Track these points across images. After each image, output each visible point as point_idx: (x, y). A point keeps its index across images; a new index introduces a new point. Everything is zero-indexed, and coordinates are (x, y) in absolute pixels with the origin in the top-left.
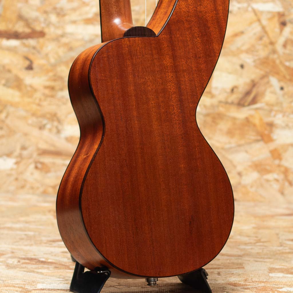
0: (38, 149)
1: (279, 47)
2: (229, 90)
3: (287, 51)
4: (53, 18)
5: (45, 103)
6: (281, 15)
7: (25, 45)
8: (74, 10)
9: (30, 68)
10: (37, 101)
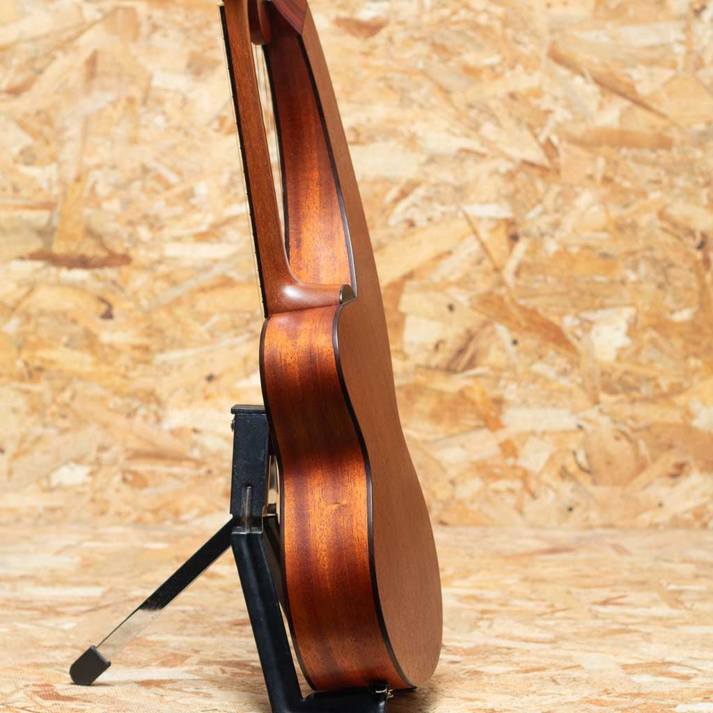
0: (127, 450)
1: (508, 276)
2: (431, 347)
3: (521, 282)
4: (144, 233)
5: (133, 374)
6: (510, 223)
7: (97, 277)
8: (177, 218)
9: (108, 315)
10: (122, 370)
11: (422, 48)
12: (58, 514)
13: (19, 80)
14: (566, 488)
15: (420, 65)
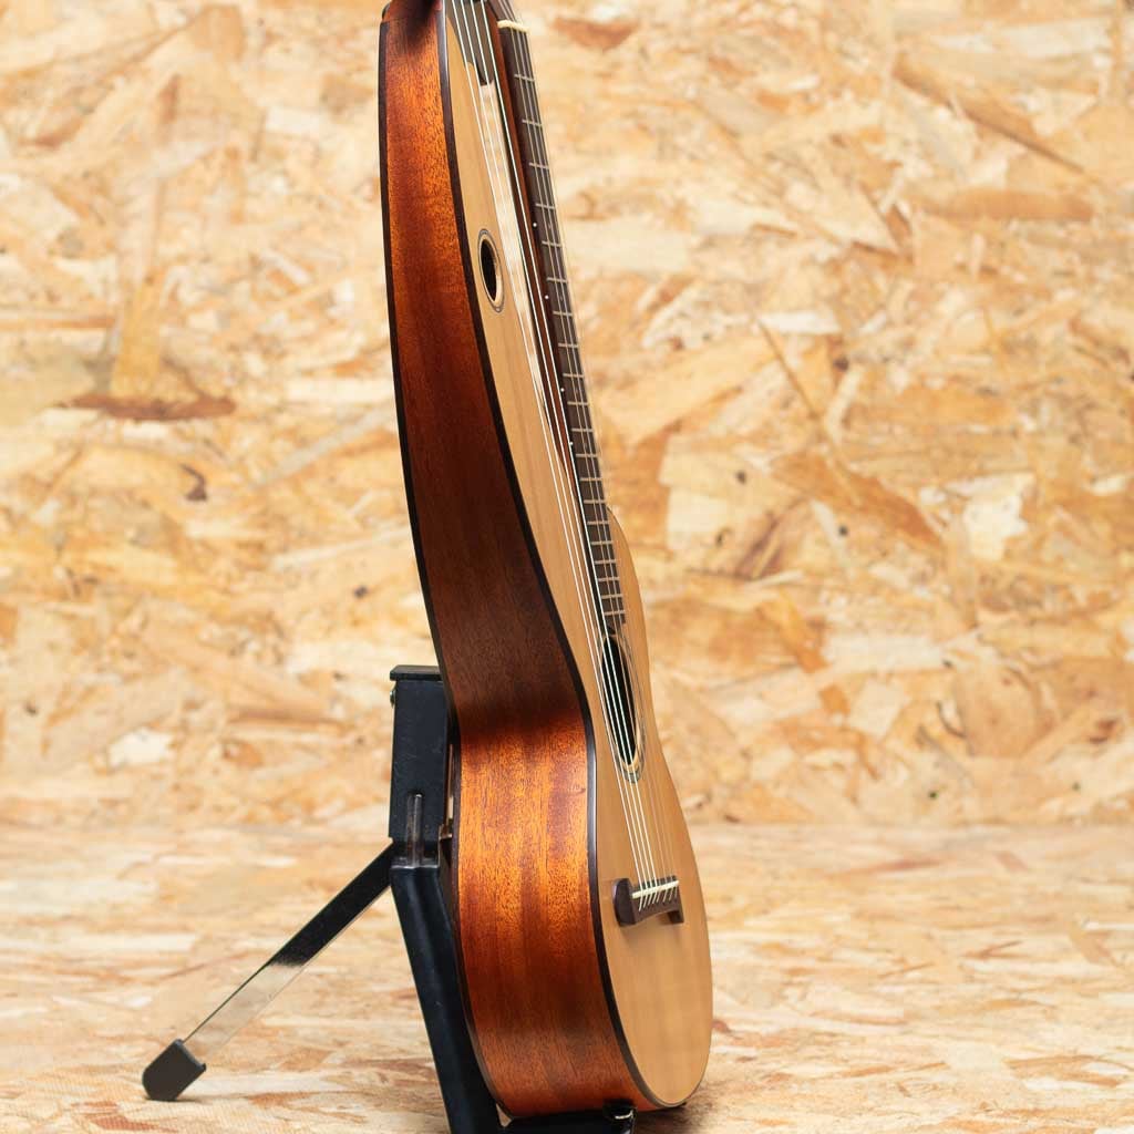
0: (229, 707)
1: (832, 426)
2: (710, 540)
3: (853, 436)
4: (254, 364)
5: (242, 587)
6: (834, 342)
7: (180, 434)
8: (307, 339)
9: (199, 495)
10: (221, 581)
11: (694, 66)
12: (122, 809)
13: (54, 125)
14: (925, 761)
15: (691, 93)
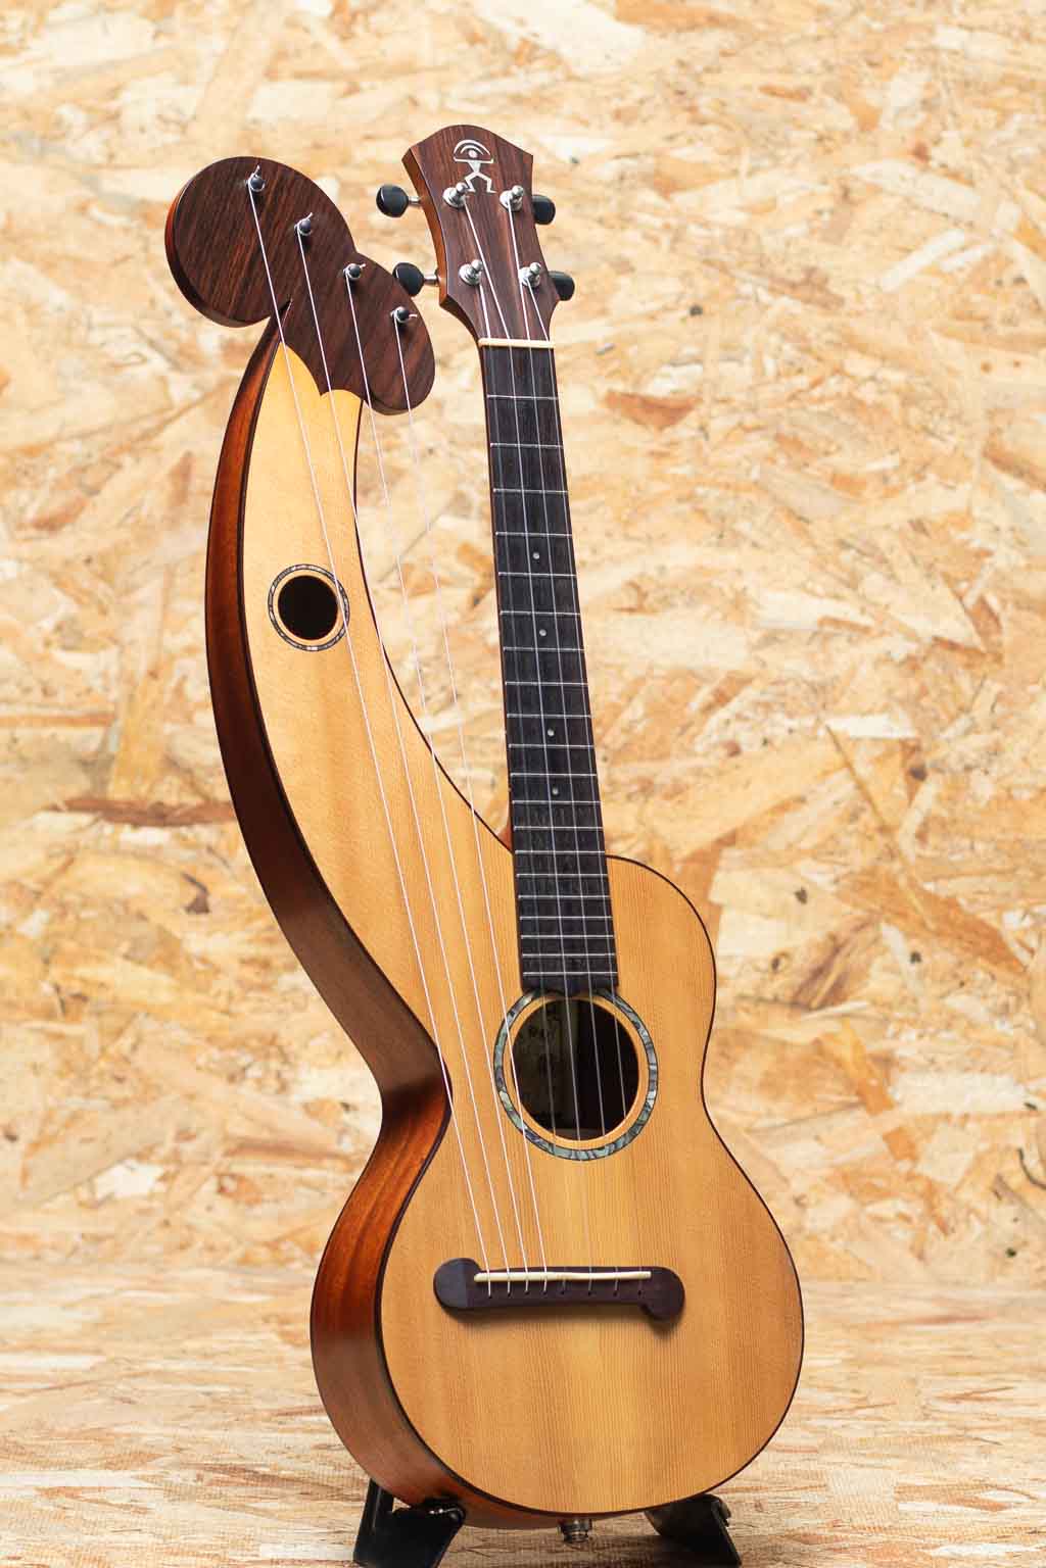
0: (226, 1138)
1: (906, 842)
2: (765, 965)
3: (928, 853)
5: (244, 1008)
6: (910, 748)
7: (181, 840)
9: (200, 907)
10: (222, 1001)
11: (761, 444)
12: (108, 1244)
13: (56, 505)
14: (1003, 1215)
15: (755, 474)
